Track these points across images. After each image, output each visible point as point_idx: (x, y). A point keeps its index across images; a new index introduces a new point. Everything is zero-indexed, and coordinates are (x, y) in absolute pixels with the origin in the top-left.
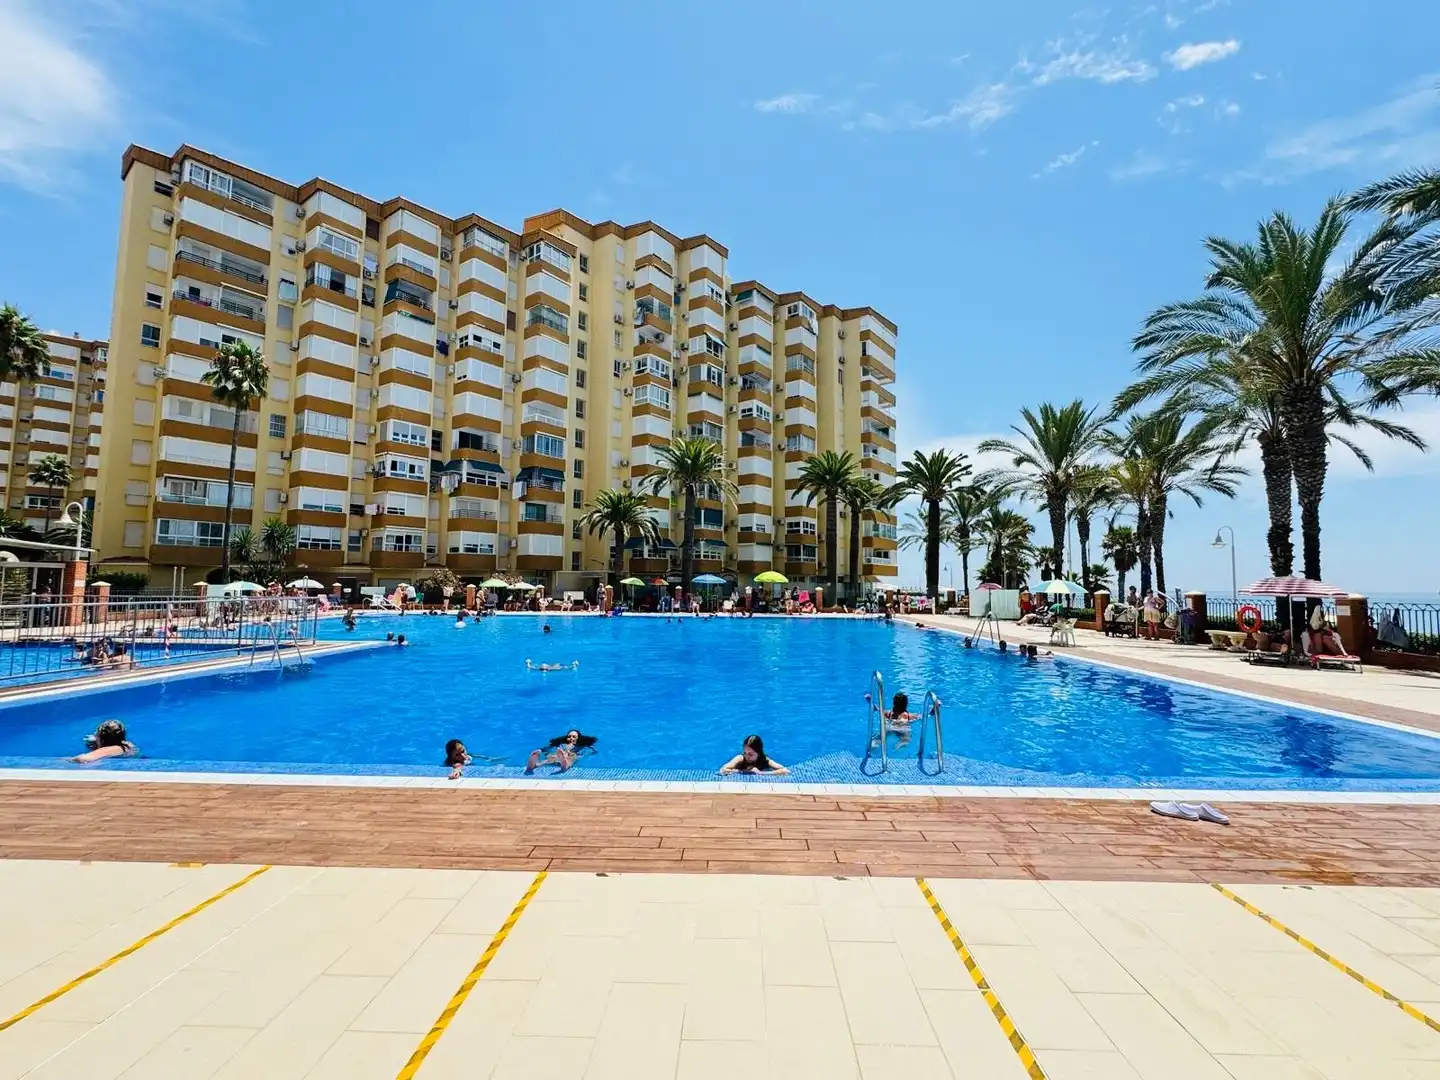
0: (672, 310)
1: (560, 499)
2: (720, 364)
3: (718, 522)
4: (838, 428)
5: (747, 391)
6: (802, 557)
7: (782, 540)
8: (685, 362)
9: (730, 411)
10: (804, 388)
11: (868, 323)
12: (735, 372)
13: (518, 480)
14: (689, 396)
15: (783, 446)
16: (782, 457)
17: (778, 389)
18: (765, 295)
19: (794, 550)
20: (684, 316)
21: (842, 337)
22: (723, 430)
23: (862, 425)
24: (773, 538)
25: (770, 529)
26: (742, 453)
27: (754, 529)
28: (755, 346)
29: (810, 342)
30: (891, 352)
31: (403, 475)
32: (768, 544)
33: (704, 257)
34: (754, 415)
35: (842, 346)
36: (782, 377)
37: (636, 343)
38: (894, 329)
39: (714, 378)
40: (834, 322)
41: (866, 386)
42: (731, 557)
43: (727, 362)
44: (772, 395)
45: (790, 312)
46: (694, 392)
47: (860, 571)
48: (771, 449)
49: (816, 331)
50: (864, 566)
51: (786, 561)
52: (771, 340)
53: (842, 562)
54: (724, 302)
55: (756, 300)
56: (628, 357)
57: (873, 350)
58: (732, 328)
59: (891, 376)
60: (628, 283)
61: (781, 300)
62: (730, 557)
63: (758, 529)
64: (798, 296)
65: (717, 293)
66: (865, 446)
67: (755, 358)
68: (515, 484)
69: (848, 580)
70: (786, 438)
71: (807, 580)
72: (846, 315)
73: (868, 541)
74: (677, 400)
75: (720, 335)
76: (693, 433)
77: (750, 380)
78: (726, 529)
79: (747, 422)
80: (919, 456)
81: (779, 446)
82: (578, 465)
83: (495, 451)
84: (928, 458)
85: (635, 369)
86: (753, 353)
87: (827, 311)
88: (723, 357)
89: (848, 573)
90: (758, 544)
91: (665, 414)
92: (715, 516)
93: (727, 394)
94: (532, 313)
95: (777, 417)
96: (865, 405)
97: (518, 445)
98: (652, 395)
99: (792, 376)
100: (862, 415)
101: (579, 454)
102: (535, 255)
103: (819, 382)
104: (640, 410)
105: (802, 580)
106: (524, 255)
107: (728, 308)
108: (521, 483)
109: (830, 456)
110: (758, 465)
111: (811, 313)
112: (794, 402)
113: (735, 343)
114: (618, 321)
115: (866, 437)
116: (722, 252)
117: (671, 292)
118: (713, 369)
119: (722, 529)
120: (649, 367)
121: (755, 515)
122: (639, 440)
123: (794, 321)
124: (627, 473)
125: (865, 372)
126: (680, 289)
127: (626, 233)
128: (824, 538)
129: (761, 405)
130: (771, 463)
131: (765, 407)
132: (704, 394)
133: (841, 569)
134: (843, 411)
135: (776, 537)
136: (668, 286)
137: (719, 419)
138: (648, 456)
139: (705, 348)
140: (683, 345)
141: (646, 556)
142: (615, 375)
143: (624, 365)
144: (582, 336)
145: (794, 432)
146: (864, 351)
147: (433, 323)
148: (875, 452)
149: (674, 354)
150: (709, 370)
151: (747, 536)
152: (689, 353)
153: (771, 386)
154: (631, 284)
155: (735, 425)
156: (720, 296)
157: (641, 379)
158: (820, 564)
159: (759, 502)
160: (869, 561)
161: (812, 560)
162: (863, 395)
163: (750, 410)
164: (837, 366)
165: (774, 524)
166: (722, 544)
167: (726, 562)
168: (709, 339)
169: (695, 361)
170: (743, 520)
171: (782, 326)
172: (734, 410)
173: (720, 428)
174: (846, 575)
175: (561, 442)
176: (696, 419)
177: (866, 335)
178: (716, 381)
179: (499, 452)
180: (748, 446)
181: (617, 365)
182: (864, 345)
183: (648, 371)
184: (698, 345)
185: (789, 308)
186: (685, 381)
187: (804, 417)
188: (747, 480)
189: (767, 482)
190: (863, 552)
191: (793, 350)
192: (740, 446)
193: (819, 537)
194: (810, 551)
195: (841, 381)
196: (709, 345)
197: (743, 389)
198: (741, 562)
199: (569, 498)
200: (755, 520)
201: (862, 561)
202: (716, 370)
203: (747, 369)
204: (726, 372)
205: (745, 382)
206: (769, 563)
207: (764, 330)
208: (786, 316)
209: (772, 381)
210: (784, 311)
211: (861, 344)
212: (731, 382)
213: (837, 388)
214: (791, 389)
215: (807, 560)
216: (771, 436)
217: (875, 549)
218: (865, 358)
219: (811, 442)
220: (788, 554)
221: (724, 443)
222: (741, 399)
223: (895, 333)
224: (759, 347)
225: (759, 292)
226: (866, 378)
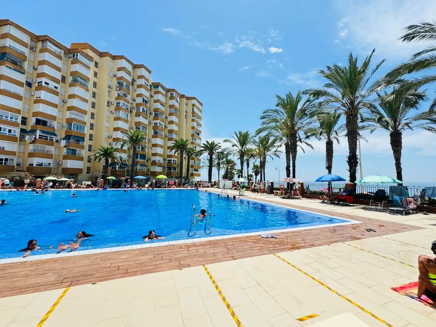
0: (131, 87)
1: (83, 147)
2: (147, 107)
3: (145, 159)
4: (184, 132)
6: (172, 170)
7: (166, 165)
8: (134, 105)
10: (174, 118)
11: (194, 102)
12: (152, 110)
13: (64, 139)
14: (136, 116)
15: (167, 136)
16: (167, 139)
17: (166, 118)
18: (163, 88)
19: (169, 168)
20: (135, 90)
21: (186, 104)
22: (147, 129)
23: (192, 132)
24: (163, 165)
25: (162, 161)
26: (153, 137)
27: (157, 161)
28: (159, 103)
29: (177, 105)
30: (201, 111)
31: (6, 134)
32: (161, 166)
33: (143, 72)
34: (158, 125)
35: (187, 107)
36: (168, 115)
37: (116, 95)
38: (201, 104)
39: (145, 112)
40: (184, 100)
41: (193, 120)
42: (148, 170)
43: (150, 107)
44: (164, 119)
45: (171, 95)
46: (138, 115)
47: (190, 175)
48: (163, 136)
49: (179, 102)
51: (167, 172)
52: (164, 102)
53: (184, 172)
54: (149, 88)
55: (160, 89)
56: (113, 100)
57: (195, 110)
58: (152, 96)
59: (201, 118)
60: (114, 75)
61: (168, 90)
63: (158, 161)
64: (174, 90)
65: (147, 84)
66: (192, 138)
67: (159, 107)
68: (62, 141)
69: (186, 178)
70: (168, 133)
71: (173, 178)
72: (188, 98)
73: (192, 166)
74: (131, 117)
75: (148, 98)
76: (137, 129)
77: (157, 114)
78: (147, 161)
79: (155, 127)
80: (207, 142)
81: (166, 136)
82: (91, 136)
83: (53, 128)
84: (210, 143)
85: (115, 105)
86: (158, 105)
87: (182, 96)
88: (148, 105)
89: (186, 176)
90: (158, 166)
91: (126, 121)
92: (143, 157)
93: (149, 117)
94: (73, 78)
95: (165, 126)
96: (193, 126)
97: (64, 126)
98: (122, 114)
99: (171, 114)
100: (192, 129)
101: (91, 132)
102: (75, 57)
103: (179, 117)
104: (117, 119)
105: (172, 177)
106: (70, 56)
107: (151, 90)
108: (65, 141)
109: (182, 140)
110: (159, 141)
111: (177, 96)
112: (171, 122)
113: (152, 101)
114: (110, 87)
115: (193, 135)
116: (150, 72)
117: (130, 80)
118: (144, 109)
120: (121, 105)
121: (157, 157)
122: (116, 129)
123: (172, 98)
124: (111, 140)
126: (133, 80)
127: (114, 58)
128: (179, 165)
129: (160, 122)
130: (163, 141)
131: (162, 123)
132: (141, 116)
133: (184, 174)
134: (186, 127)
136: (130, 79)
137: (146, 125)
138: (119, 135)
139: (142, 102)
140: (134, 99)
141: (117, 169)
142: (108, 106)
143: (111, 103)
144: (95, 90)
145: (171, 132)
146: (193, 110)
147: (24, 74)
148: (195, 140)
149: (131, 102)
150: (143, 109)
151: (154, 163)
152: (136, 102)
153: (164, 116)
154: (115, 75)
155: (151, 128)
156: (148, 85)
157: (118, 108)
158: (177, 173)
159: (159, 153)
160: (192, 172)
161: (175, 172)
162: (192, 123)
163: (157, 123)
164: (185, 113)
166: (145, 166)
167: (146, 172)
168: (143, 99)
169: (138, 105)
170: (153, 158)
171: (168, 98)
172: (151, 122)
175: (84, 127)
176: (138, 124)
177: (194, 105)
178: (145, 113)
179: (55, 128)
180: (156, 135)
181: (108, 102)
182: (193, 108)
183: (121, 106)
184: (139, 100)
185: (171, 93)
186: (134, 111)
187: (174, 127)
188: (155, 145)
190: (191, 169)
191: (171, 106)
192: (153, 134)
193: (177, 164)
194: (175, 169)
195: (186, 118)
196: (143, 101)
197: (155, 116)
198: (152, 172)
199: (87, 148)
200: (157, 158)
201: (190, 172)
202: (146, 109)
203: (156, 110)
204: (149, 110)
205: (155, 114)
206: (161, 172)
207: (162, 99)
208: (170, 96)
209: (164, 115)
210: (169, 94)
211: (192, 108)
212: (151, 114)
213: (185, 119)
214: (170, 118)
215: (174, 171)
216: (163, 132)
217: (194, 169)
218: (193, 112)
219: (176, 135)
220: (168, 170)
221: (147, 133)
222: (154, 119)
223: (202, 106)
224: (160, 104)
225: (161, 86)
226: (193, 118)
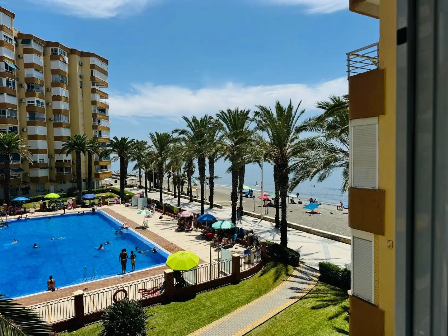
2: (13, 77)
3: (18, 160)
4: (81, 122)
5: (30, 92)
6: (64, 173)
7: (54, 165)
9: (20, 101)
10: (63, 92)
11: (94, 60)
12: (22, 81)
15: (52, 120)
16: (51, 125)
17: (47, 90)
18: (37, 40)
19: (60, 170)
21: (81, 64)
22: (18, 113)
23: (93, 109)
24: (48, 164)
25: (47, 161)
26: (29, 124)
27: (39, 162)
28: (34, 69)
29: (64, 68)
30: (105, 73)
32: (47, 168)
34: (36, 105)
35: (82, 69)
36: (50, 85)
38: (106, 62)
39: (10, 85)
40: (77, 58)
41: (94, 91)
43: (17, 75)
44: (44, 93)
45: (52, 51)
47: (93, 176)
48: (46, 121)
49: (67, 62)
50: (95, 174)
51: (56, 175)
52: (42, 65)
53: (84, 172)
54: (14, 42)
55: (33, 45)
57: (97, 74)
58: (19, 57)
59: (106, 85)
61: (48, 44)
62: (25, 175)
63: (40, 162)
64: (57, 44)
65: (9, 38)
66: (94, 120)
67: (34, 76)
69: (87, 181)
70: (53, 116)
71: (67, 182)
72: (83, 54)
73: (96, 163)
75: (13, 61)
77: (32, 85)
78: (22, 162)
79: (31, 109)
81: (50, 119)
84: (119, 139)
86: (34, 74)
87: (72, 52)
88: (15, 74)
89: (88, 177)
90: (41, 168)
92: (16, 157)
93: (19, 91)
95: (48, 105)
96: (94, 100)
99: (56, 85)
100: (92, 105)
103: (70, 88)
105: (65, 182)
107: (16, 45)
110: (40, 130)
111: (64, 52)
112: (57, 98)
113: (22, 66)
115: (94, 115)
116: (11, 16)
118: (10, 80)
119: (20, 162)
121: (38, 155)
123: (55, 57)
125: (93, 84)
128: (75, 162)
129: (39, 99)
130: (45, 128)
131: (41, 100)
132: (5, 94)
133: (84, 175)
134: (83, 101)
135: (50, 164)
137: (15, 106)
139: (4, 69)
145: (58, 112)
146: (92, 74)
148: (99, 121)
150: (7, 81)
151: (35, 165)
153: (44, 89)
155: (24, 109)
156: (11, 40)
158: (73, 174)
159: (40, 148)
160: (98, 171)
161: (69, 173)
162: (92, 95)
163: (33, 102)
164: (79, 79)
165: (49, 158)
166: (21, 170)
167: (23, 178)
168: (6, 65)
170: (32, 158)
171: (49, 58)
172: (24, 101)
173: (16, 111)
174: (86, 178)
177: (93, 66)
178: (12, 87)
180: (33, 121)
182: (92, 71)
185: (52, 49)
187: (63, 106)
188: (34, 137)
189: (43, 138)
190: (94, 168)
191: (55, 72)
192: (28, 119)
193: (73, 161)
194: (68, 169)
195: (81, 87)
196: (7, 68)
197: (28, 91)
198: (31, 177)
200: (39, 157)
201: (94, 171)
202: (12, 81)
203: (30, 82)
204: (17, 80)
205: (29, 86)
206: (48, 176)
207: (39, 60)
208: (51, 53)
209: (44, 86)
210: (49, 50)
211: (90, 70)
212: (20, 86)
213: (79, 90)
214: (55, 91)
215: (67, 173)
216: (45, 115)
217: (100, 166)
218: (93, 78)
219: (67, 117)
220: (57, 172)
221: (18, 118)
222: (27, 96)
223: (108, 64)
224: (36, 70)
225: (35, 41)
226: (93, 87)
